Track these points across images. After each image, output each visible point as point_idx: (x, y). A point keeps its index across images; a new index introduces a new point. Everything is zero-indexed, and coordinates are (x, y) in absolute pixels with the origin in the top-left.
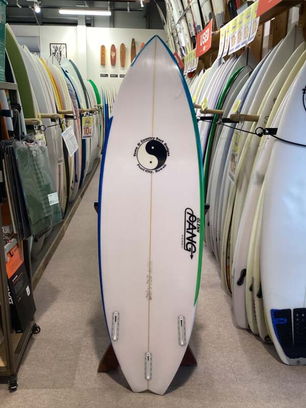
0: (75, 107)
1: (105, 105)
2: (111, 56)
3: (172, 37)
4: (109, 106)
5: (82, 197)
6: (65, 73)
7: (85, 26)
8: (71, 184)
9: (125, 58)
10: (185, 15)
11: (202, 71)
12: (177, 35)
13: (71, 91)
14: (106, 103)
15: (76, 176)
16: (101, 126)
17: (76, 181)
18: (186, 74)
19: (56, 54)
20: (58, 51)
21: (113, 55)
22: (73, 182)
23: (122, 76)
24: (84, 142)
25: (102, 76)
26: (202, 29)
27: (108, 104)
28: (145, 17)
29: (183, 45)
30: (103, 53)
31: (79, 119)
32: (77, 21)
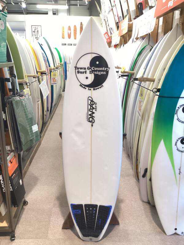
0: (47, 67)
3: (104, 21)
4: (67, 63)
5: (51, 119)
6: (41, 45)
7: (53, 15)
8: (45, 113)
9: (76, 33)
10: (112, 10)
11: (122, 45)
12: (108, 21)
13: (45, 57)
14: (65, 61)
15: (48, 108)
16: (62, 76)
17: (48, 110)
18: (113, 45)
19: (35, 32)
20: (36, 30)
22: (46, 111)
23: (75, 45)
24: (52, 87)
25: (63, 44)
26: (122, 19)
27: (66, 62)
28: (89, 9)
29: (111, 27)
30: (63, 32)
31: (49, 74)
32: (48, 12)
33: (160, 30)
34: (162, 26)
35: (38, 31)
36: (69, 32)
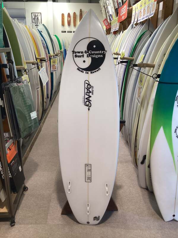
0: (46, 54)
1: (65, 49)
2: (68, 20)
3: (104, 8)
5: (51, 106)
6: (40, 33)
7: (52, 2)
8: (45, 100)
9: (76, 21)
11: (122, 31)
12: (107, 7)
13: (44, 44)
15: (48, 95)
16: (62, 63)
17: (48, 97)
18: (112, 32)
19: (35, 19)
21: (69, 19)
22: (46, 99)
24: (52, 74)
25: (63, 32)
26: (122, 4)
29: (111, 13)
30: (63, 18)
31: (49, 61)
33: (160, 16)
34: (163, 11)
35: (38, 19)
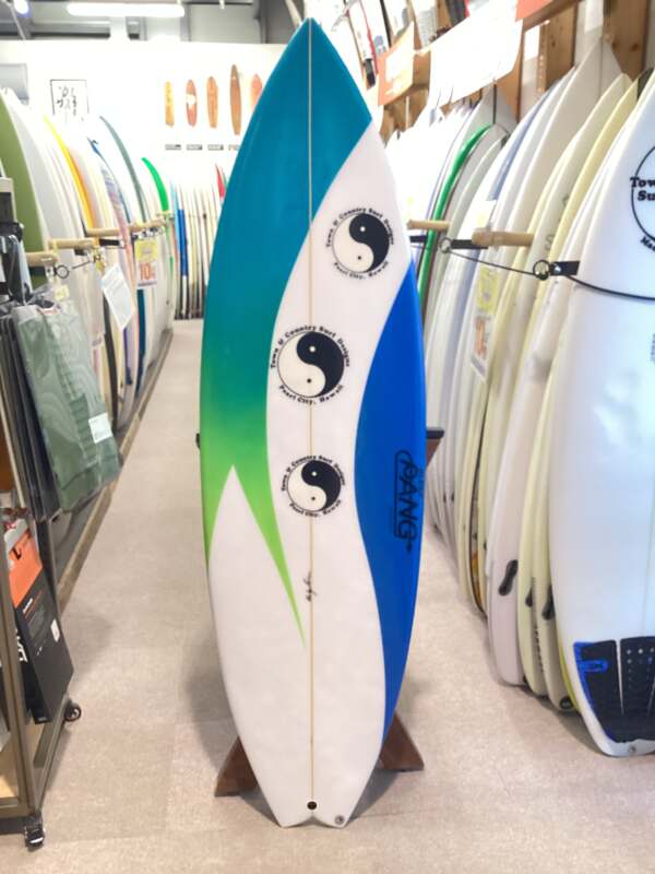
0: (120, 220)
1: (179, 211)
2: (187, 105)
4: (186, 215)
7: (128, 40)
9: (216, 106)
11: (395, 135)
13: (111, 184)
14: (180, 208)
15: (128, 372)
16: (171, 259)
17: (129, 381)
19: (65, 103)
20: (69, 97)
21: (191, 103)
22: (122, 385)
23: (211, 147)
24: (140, 294)
25: (169, 148)
26: (386, 44)
27: (183, 211)
28: (258, 17)
30: (169, 100)
32: (108, 29)
33: (529, 77)
34: (540, 60)
35: (75, 101)
36: (191, 100)
